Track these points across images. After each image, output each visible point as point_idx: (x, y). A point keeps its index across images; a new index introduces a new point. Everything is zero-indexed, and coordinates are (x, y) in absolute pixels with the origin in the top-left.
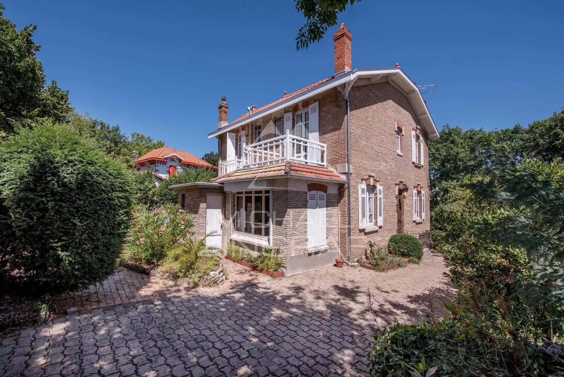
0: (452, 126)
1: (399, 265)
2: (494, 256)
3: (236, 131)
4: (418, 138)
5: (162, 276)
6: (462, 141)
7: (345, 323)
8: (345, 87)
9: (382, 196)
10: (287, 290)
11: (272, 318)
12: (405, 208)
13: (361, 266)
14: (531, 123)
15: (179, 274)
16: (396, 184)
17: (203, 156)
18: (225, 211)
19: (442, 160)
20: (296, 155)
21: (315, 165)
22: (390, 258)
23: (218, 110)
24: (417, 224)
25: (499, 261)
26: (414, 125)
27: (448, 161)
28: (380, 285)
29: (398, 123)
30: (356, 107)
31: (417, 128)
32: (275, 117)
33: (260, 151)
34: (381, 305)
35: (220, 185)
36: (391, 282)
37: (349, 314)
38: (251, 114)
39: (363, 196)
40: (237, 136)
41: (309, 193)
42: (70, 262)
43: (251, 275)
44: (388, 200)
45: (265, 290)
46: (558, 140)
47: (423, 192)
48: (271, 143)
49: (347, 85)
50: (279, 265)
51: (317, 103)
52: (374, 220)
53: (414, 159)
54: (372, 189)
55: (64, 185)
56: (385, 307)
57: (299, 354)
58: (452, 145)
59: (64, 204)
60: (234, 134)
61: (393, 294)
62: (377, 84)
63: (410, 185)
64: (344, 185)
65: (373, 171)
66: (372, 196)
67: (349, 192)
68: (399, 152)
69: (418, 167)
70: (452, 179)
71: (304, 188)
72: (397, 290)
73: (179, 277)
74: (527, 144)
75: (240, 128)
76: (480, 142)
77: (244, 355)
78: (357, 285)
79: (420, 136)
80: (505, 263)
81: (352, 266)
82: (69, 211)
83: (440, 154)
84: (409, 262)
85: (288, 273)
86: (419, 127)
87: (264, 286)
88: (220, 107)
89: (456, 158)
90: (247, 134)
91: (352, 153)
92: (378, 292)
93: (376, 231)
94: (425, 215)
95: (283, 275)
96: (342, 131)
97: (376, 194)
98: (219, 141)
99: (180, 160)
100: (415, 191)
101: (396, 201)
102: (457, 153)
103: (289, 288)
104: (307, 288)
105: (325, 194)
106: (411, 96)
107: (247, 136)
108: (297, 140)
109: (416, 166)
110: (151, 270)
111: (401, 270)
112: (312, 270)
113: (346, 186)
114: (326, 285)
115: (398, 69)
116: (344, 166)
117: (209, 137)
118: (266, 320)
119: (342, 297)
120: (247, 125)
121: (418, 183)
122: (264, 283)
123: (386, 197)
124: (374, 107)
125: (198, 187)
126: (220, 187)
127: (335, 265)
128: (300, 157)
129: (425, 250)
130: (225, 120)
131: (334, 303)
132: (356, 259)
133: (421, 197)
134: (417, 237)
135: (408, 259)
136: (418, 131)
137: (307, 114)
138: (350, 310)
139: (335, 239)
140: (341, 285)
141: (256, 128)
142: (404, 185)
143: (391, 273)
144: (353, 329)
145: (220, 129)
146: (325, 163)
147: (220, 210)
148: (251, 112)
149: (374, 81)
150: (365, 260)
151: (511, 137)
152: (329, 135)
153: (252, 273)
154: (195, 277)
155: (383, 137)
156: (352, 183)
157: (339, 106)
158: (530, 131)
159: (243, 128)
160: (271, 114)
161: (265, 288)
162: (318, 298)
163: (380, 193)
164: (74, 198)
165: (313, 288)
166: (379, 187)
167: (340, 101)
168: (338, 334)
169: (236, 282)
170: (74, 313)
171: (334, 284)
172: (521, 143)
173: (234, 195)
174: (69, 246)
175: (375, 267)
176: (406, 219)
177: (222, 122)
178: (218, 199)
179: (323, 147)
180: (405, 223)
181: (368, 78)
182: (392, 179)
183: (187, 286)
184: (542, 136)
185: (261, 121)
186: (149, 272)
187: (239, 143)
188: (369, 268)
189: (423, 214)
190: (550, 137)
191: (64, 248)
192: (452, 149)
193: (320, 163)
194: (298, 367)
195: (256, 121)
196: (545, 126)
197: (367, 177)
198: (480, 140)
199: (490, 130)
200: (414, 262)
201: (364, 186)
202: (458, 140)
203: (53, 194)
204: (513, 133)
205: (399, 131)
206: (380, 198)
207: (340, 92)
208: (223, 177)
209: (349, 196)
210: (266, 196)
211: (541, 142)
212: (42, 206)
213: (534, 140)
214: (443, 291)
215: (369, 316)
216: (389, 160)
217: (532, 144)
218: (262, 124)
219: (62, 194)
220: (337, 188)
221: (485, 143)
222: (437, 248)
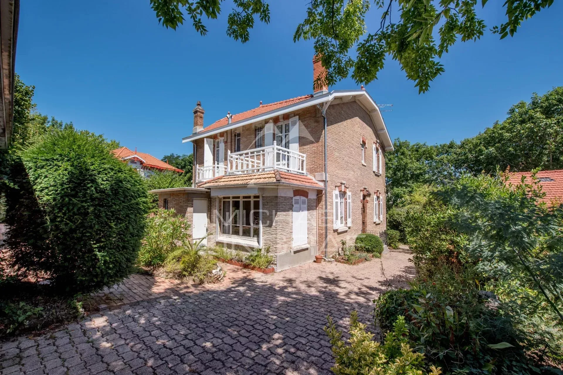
0: (402, 140)
1: (366, 259)
2: (444, 243)
3: (214, 137)
4: (377, 150)
5: (167, 276)
6: (410, 153)
7: (338, 302)
8: (323, 105)
9: (350, 201)
10: (282, 282)
11: (280, 303)
12: (367, 211)
13: (336, 261)
14: (463, 140)
15: (185, 273)
16: (361, 191)
17: (162, 158)
18: (210, 215)
19: (394, 168)
20: (276, 163)
21: (296, 173)
22: (358, 254)
23: (194, 115)
24: (377, 225)
25: (447, 246)
26: (375, 139)
27: (399, 171)
28: (355, 275)
29: (363, 138)
30: (331, 123)
31: (377, 142)
32: (255, 127)
33: (246, 158)
34: (360, 289)
35: (207, 190)
36: (363, 272)
37: (338, 296)
38: (230, 122)
39: (337, 200)
40: (214, 142)
41: (294, 198)
42: (105, 261)
43: (245, 273)
44: (355, 204)
45: (263, 284)
46: (482, 155)
47: (381, 197)
48: (257, 152)
49: (325, 104)
50: (269, 262)
51: (298, 117)
52: (344, 222)
53: (375, 169)
54: (343, 194)
55: (102, 191)
56: (362, 290)
57: (313, 323)
58: (402, 156)
59: (102, 209)
60: (212, 140)
61: (368, 280)
62: (347, 103)
63: (372, 192)
64: (322, 191)
65: (344, 179)
66: (343, 200)
67: (326, 197)
68: (363, 162)
69: (377, 176)
70: (402, 186)
71: (290, 194)
72: (369, 277)
73: (185, 276)
74: (460, 158)
75: (219, 135)
76: (424, 154)
77: (273, 327)
78: (336, 276)
79: (379, 148)
80: (451, 247)
81: (329, 261)
82: (107, 214)
83: (392, 164)
84: (373, 256)
85: (278, 269)
86: (378, 141)
87: (260, 280)
88: (196, 112)
89: (405, 167)
90: (226, 140)
91: (328, 163)
92: (354, 279)
93: (346, 231)
94: (383, 217)
95: (273, 271)
96: (320, 143)
97: (346, 199)
98: (194, 146)
99: (141, 163)
100: (375, 197)
101: (361, 205)
102: (407, 164)
103: (283, 281)
104: (297, 280)
105: (306, 199)
106: (372, 114)
107: (226, 142)
108: (283, 151)
109: (376, 175)
110: (153, 271)
111: (367, 263)
112: (296, 266)
113: (324, 192)
114: (312, 277)
115: (363, 91)
116: (322, 174)
117: (184, 141)
118: (276, 305)
119: (328, 285)
120: (226, 132)
121: (377, 189)
122: (259, 278)
123: (353, 202)
124: (345, 123)
125: (186, 192)
126: (207, 192)
127: (315, 261)
128: (279, 165)
129: (385, 246)
130: (201, 125)
131: (324, 289)
132: (331, 256)
133: (379, 201)
134: (378, 235)
135: (372, 254)
136: (378, 144)
137: (287, 126)
138: (337, 293)
139: (314, 238)
140: (324, 277)
141: (235, 135)
142: (367, 191)
143: (361, 265)
144: (345, 305)
145: (195, 134)
146: (304, 172)
147: (205, 214)
148: (230, 119)
149: (345, 101)
150: (338, 256)
151: (447, 151)
152: (308, 146)
153: (245, 270)
154: (200, 275)
155: (352, 149)
156: (328, 189)
157: (317, 122)
158: (461, 147)
159: (222, 134)
160: (251, 124)
161: (262, 282)
162: (309, 286)
163: (349, 198)
164: (111, 203)
165: (302, 280)
166: (349, 193)
167: (318, 117)
168: (336, 309)
169: (234, 278)
170: (104, 309)
171: (319, 275)
172: (455, 156)
173: (220, 200)
174: (105, 247)
175: (347, 261)
176: (368, 221)
177: (198, 127)
178: (203, 203)
179: (303, 157)
180: (368, 224)
181: (341, 98)
182: (358, 186)
183: (193, 283)
184: (470, 151)
185: (241, 130)
186: (152, 273)
187: (216, 149)
188: (343, 262)
189: (381, 216)
190: (476, 152)
191: (100, 249)
192: (402, 159)
193: (300, 171)
194: (316, 331)
195: (236, 129)
196: (472, 143)
197: (339, 184)
198: (424, 153)
199: (432, 145)
200: (377, 257)
201: (337, 192)
202: (408, 153)
203: (93, 199)
204: (449, 148)
205: (364, 144)
206: (349, 203)
207: (319, 109)
208: (208, 183)
209: (326, 201)
210: (255, 201)
211: (470, 156)
212: (83, 211)
213: (465, 154)
214: (403, 277)
215: (353, 296)
216: (356, 170)
217: (463, 157)
218: (241, 132)
219: (99, 199)
220: (315, 193)
221: (428, 155)
222: (392, 245)
